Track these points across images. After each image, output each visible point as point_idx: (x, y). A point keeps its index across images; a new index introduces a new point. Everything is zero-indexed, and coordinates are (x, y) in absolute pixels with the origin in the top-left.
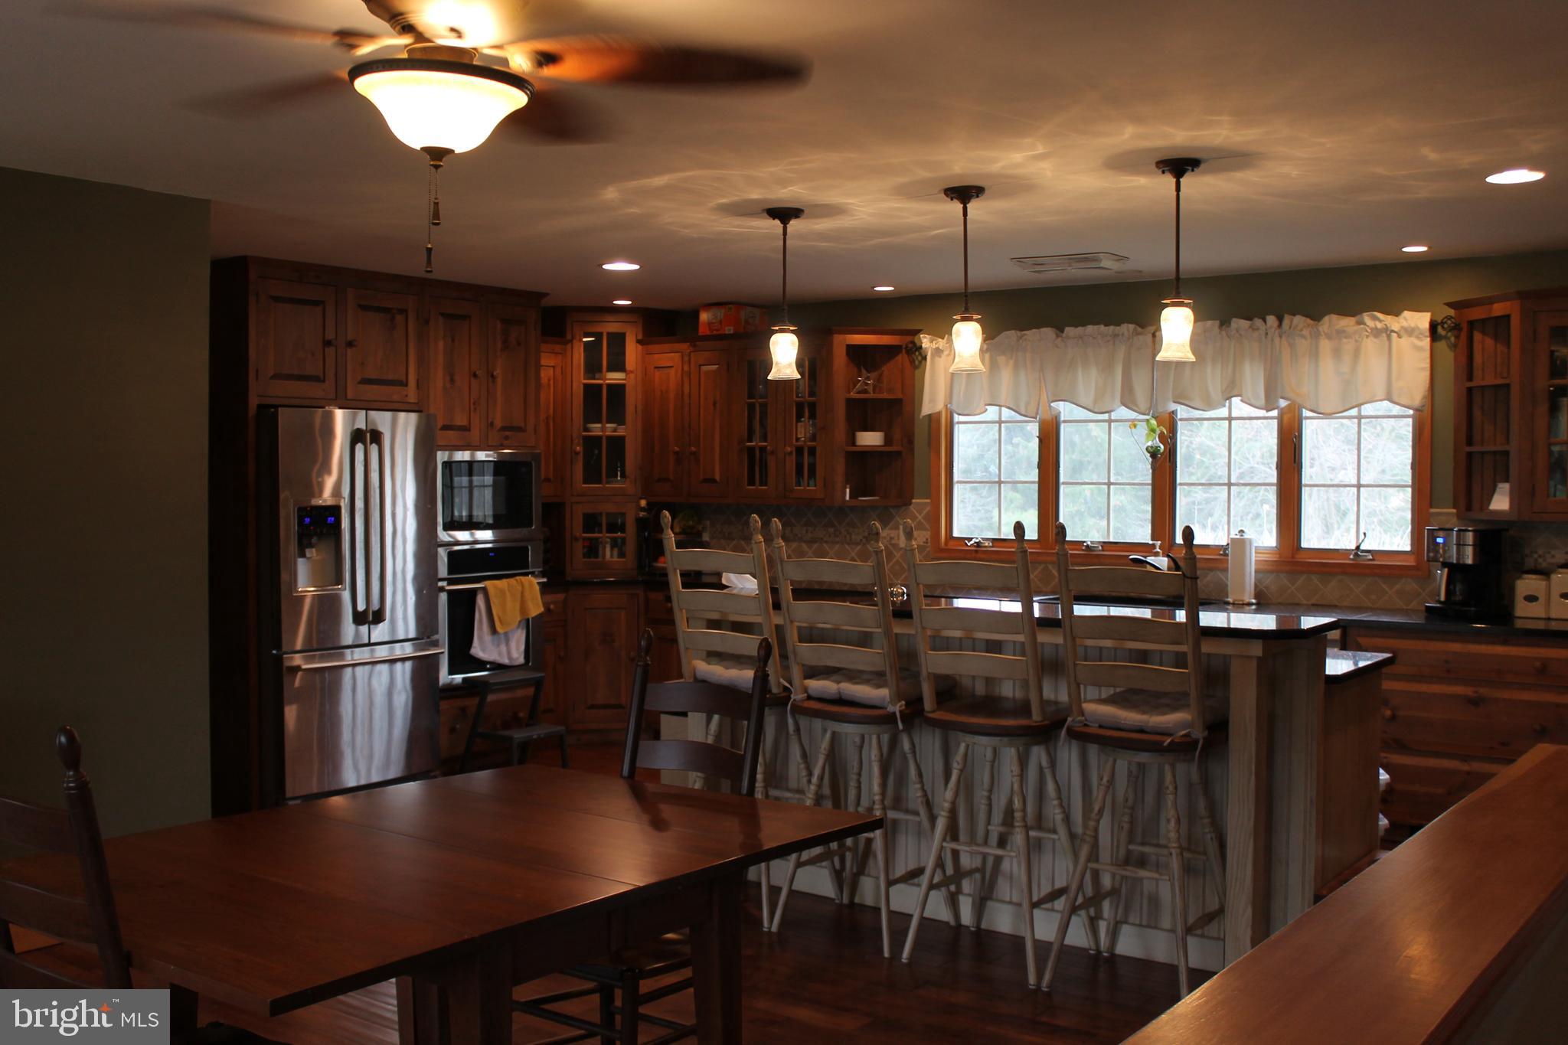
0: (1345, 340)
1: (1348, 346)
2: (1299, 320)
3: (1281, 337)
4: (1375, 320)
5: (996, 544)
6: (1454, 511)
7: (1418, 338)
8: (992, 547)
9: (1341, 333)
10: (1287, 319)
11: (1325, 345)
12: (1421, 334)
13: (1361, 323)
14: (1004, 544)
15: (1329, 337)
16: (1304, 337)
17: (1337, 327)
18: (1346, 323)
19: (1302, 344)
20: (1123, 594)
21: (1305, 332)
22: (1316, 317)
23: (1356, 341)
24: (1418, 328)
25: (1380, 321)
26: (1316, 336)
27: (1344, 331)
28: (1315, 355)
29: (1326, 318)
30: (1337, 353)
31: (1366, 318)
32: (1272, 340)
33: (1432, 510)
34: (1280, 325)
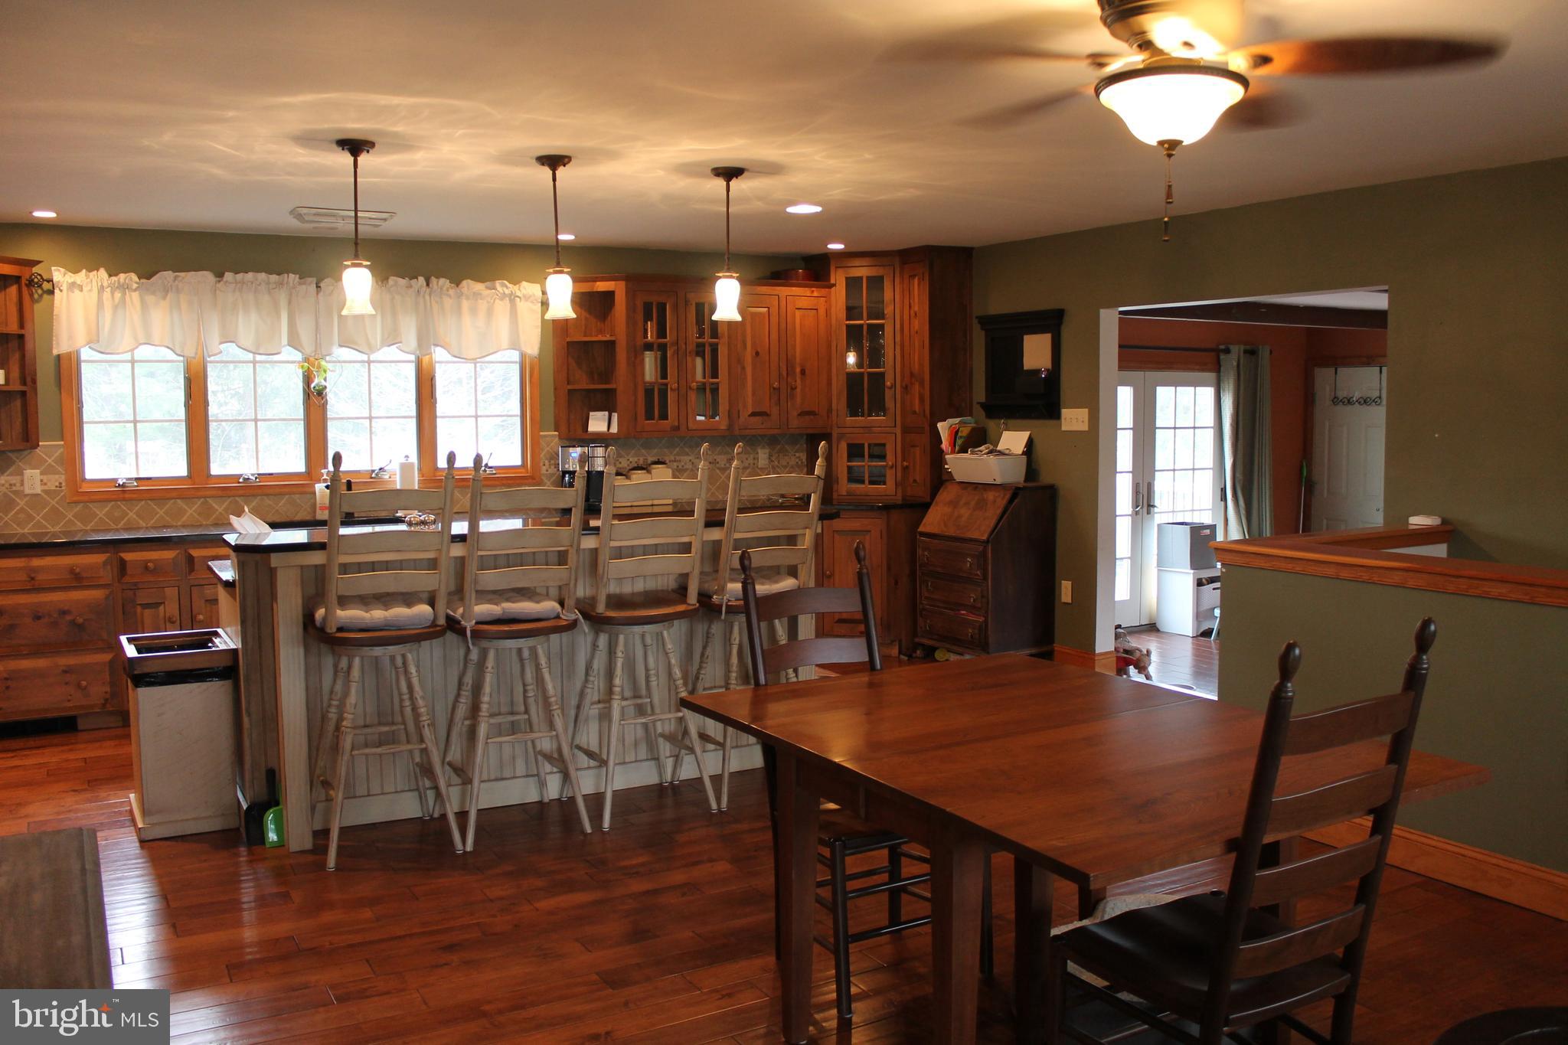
0: (480, 301)
1: (483, 305)
2: (444, 282)
3: (430, 295)
4: (502, 287)
5: (140, 483)
6: (556, 433)
7: (532, 302)
8: (137, 486)
9: (477, 295)
10: (433, 280)
11: (465, 304)
12: (536, 300)
13: (494, 288)
14: (150, 482)
15: (468, 298)
16: (450, 296)
17: (474, 290)
18: (479, 287)
19: (448, 302)
20: (288, 520)
21: (451, 292)
22: (457, 282)
23: (488, 302)
24: (534, 295)
25: (507, 287)
26: (459, 296)
27: (481, 294)
28: (458, 311)
29: (465, 283)
30: (474, 311)
31: (498, 284)
32: (424, 297)
33: (541, 433)
34: (428, 285)
